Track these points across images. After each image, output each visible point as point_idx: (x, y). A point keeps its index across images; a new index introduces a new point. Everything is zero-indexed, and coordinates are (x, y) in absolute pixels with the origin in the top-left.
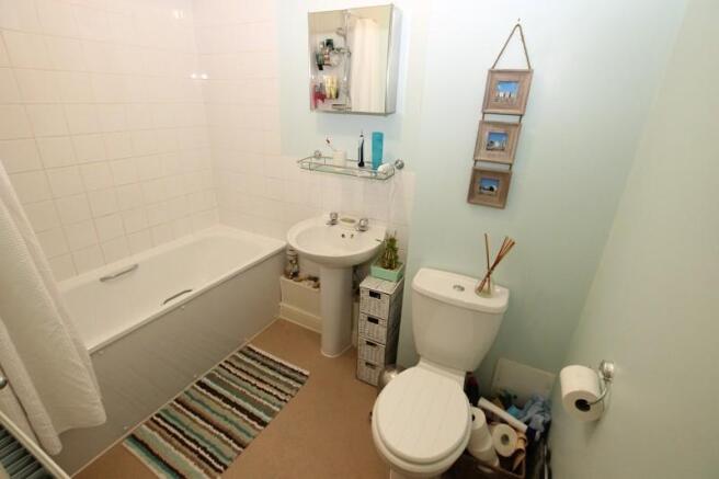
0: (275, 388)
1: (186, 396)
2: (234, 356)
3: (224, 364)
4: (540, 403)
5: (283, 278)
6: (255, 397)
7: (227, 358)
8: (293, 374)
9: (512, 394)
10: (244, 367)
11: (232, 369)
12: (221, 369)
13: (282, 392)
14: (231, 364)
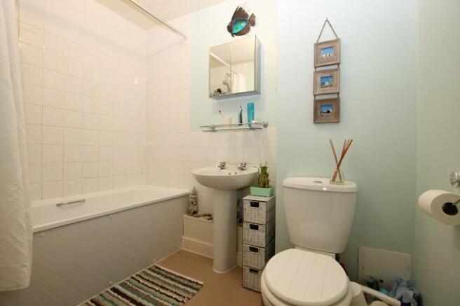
0: (175, 293)
1: (101, 298)
2: (144, 272)
3: (135, 277)
4: (404, 283)
5: (186, 216)
6: (158, 299)
7: (138, 273)
8: (191, 284)
9: (378, 279)
10: (151, 280)
11: (140, 280)
12: (132, 280)
13: (180, 295)
14: (140, 276)
